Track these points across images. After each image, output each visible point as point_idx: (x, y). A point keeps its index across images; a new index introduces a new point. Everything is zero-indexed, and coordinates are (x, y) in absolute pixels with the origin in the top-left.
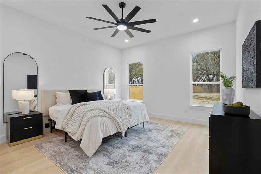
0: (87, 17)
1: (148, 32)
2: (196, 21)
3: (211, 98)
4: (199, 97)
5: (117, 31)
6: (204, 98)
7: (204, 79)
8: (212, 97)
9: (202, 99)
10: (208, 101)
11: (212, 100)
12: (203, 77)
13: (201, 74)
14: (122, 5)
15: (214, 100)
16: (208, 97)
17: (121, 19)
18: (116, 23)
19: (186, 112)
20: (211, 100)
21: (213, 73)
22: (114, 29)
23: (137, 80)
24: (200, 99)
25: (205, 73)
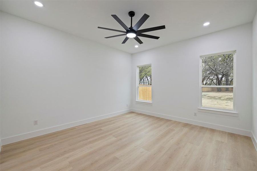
0: (99, 27)
1: (157, 38)
2: (207, 24)
3: (220, 98)
4: (208, 97)
5: (127, 39)
6: (213, 97)
7: (213, 78)
8: (221, 96)
9: (211, 99)
10: (217, 100)
11: (222, 100)
12: (211, 77)
13: (209, 74)
14: (132, 14)
15: (223, 100)
16: (217, 97)
17: (130, 27)
18: (126, 31)
19: (195, 114)
20: (220, 100)
21: (223, 73)
22: (124, 37)
23: (146, 79)
24: (208, 99)
25: (214, 73)
